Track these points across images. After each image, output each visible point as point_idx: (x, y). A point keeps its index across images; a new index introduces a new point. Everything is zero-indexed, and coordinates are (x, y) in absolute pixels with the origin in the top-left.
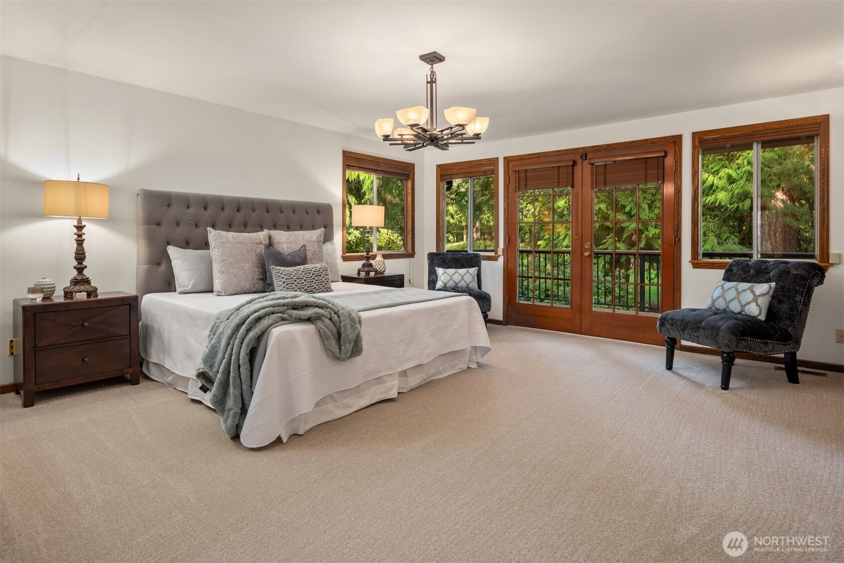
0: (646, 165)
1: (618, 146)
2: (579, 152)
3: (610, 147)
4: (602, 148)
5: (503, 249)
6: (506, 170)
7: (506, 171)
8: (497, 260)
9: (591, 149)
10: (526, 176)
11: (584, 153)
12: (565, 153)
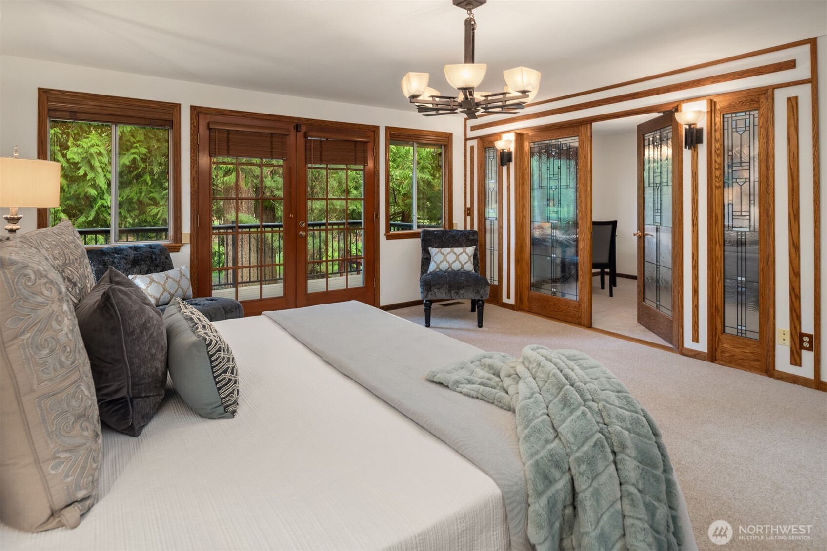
0: (355, 148)
1: (332, 124)
2: (294, 122)
3: (324, 123)
4: (316, 122)
5: (191, 235)
6: (195, 124)
7: (194, 126)
8: (179, 252)
9: (307, 121)
10: (228, 138)
11: (297, 124)
12: (278, 119)
